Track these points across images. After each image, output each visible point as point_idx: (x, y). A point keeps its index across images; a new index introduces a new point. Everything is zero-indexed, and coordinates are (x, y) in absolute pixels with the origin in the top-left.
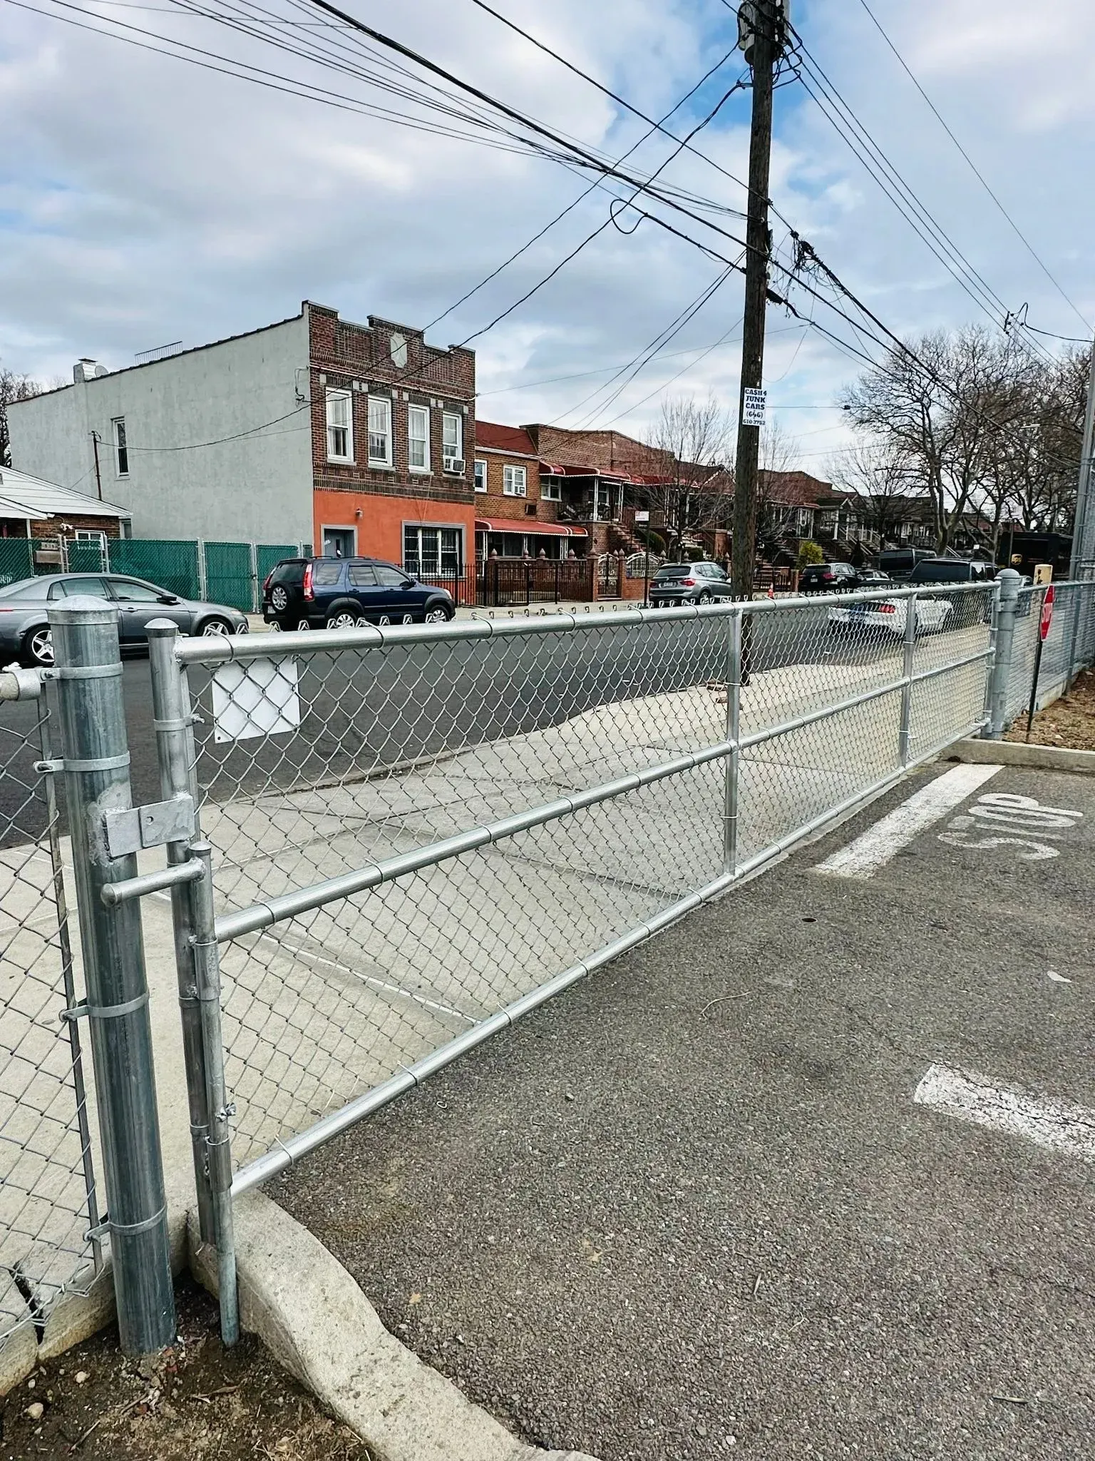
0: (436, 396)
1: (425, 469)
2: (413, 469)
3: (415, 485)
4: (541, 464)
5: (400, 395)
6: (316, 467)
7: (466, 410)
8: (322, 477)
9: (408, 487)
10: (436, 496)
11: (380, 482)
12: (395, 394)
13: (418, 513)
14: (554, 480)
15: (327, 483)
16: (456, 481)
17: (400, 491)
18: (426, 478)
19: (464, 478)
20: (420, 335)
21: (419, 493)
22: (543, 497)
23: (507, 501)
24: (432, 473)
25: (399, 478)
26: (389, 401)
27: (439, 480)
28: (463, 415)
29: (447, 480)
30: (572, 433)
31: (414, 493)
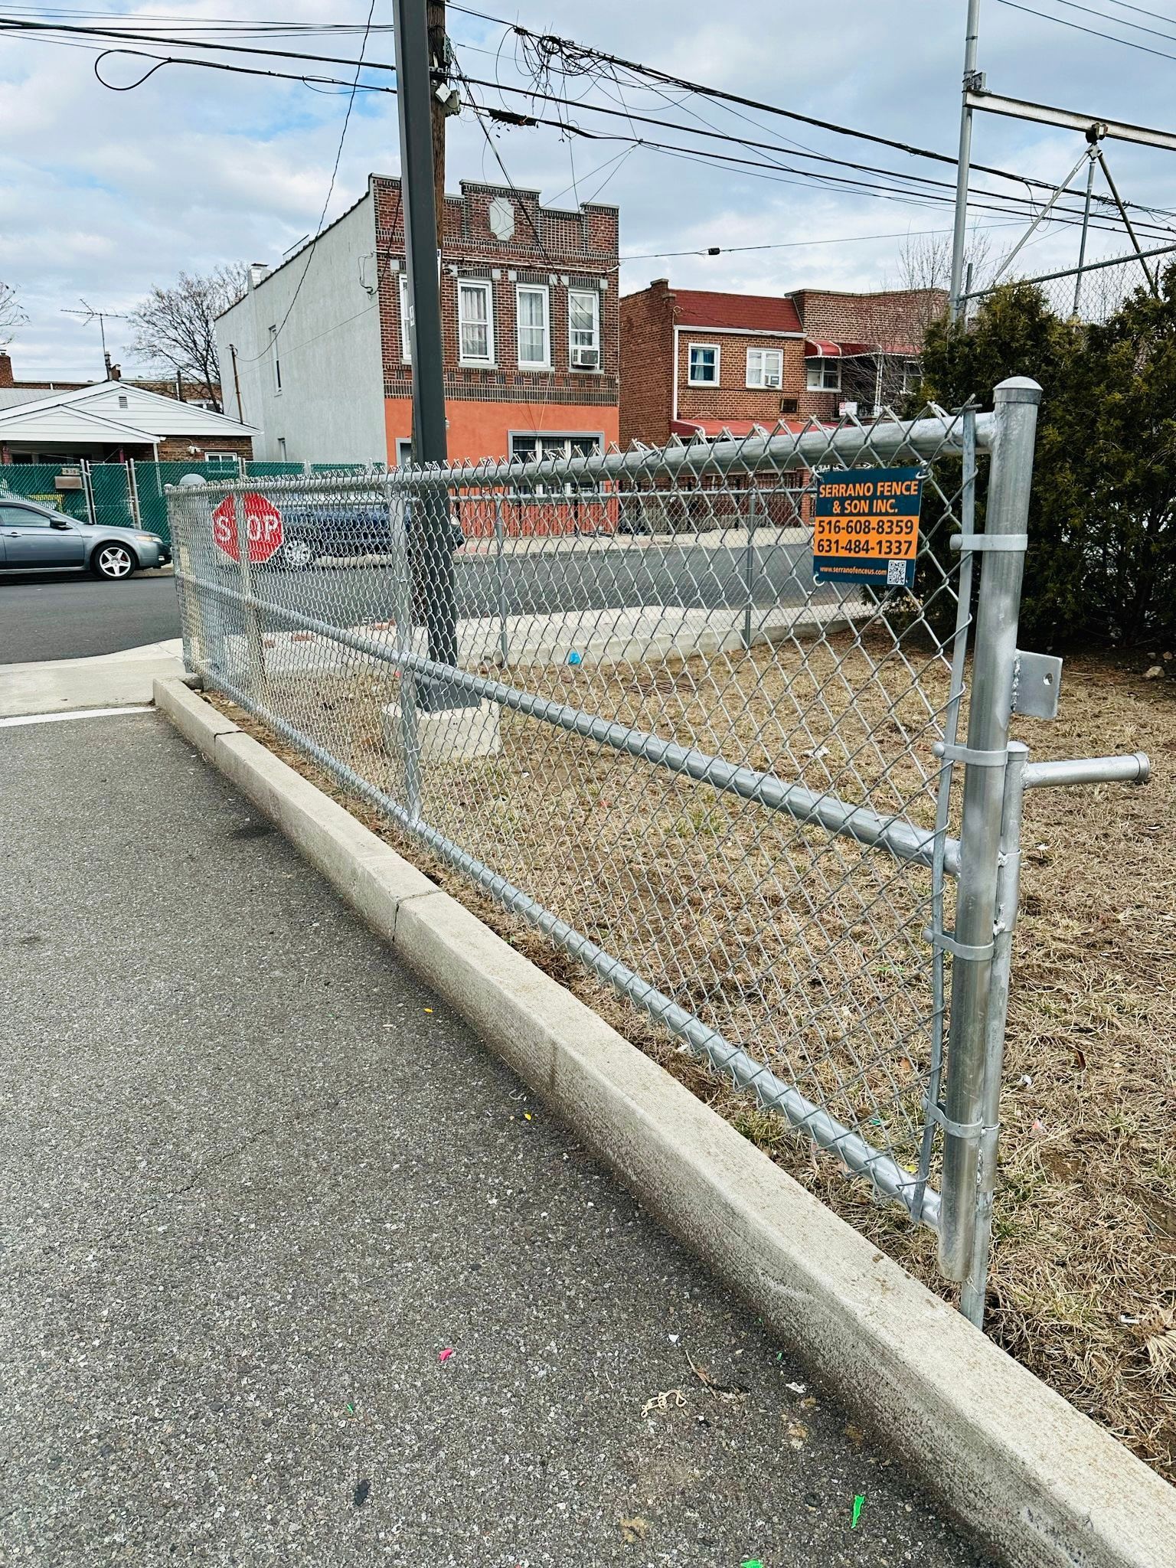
0: (556, 272)
1: (545, 365)
2: (524, 365)
3: (526, 386)
4: (806, 342)
5: (505, 275)
6: (388, 370)
7: (604, 284)
8: (395, 382)
9: (517, 388)
10: (558, 398)
11: (477, 384)
12: (497, 274)
13: (530, 419)
14: (830, 364)
15: (399, 389)
16: (590, 377)
17: (505, 394)
18: (544, 376)
19: (602, 372)
20: (533, 196)
21: (534, 396)
22: (810, 388)
23: (751, 397)
24: (553, 369)
25: (503, 378)
26: (489, 283)
27: (564, 378)
28: (600, 291)
29: (575, 377)
30: (861, 297)
31: (525, 395)
